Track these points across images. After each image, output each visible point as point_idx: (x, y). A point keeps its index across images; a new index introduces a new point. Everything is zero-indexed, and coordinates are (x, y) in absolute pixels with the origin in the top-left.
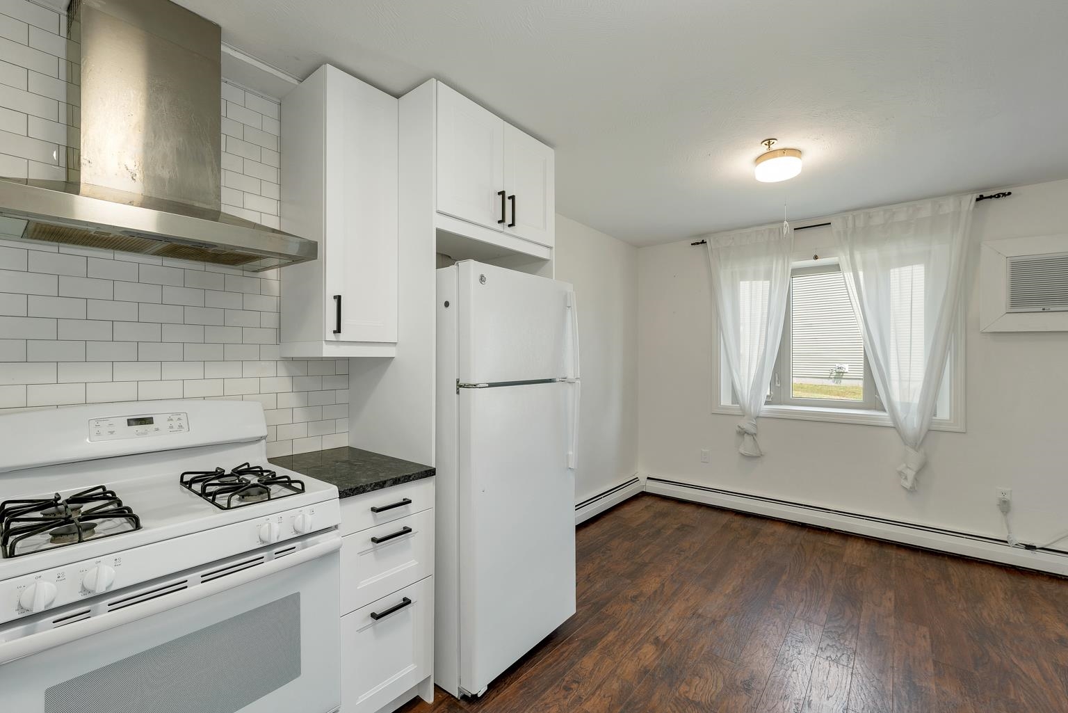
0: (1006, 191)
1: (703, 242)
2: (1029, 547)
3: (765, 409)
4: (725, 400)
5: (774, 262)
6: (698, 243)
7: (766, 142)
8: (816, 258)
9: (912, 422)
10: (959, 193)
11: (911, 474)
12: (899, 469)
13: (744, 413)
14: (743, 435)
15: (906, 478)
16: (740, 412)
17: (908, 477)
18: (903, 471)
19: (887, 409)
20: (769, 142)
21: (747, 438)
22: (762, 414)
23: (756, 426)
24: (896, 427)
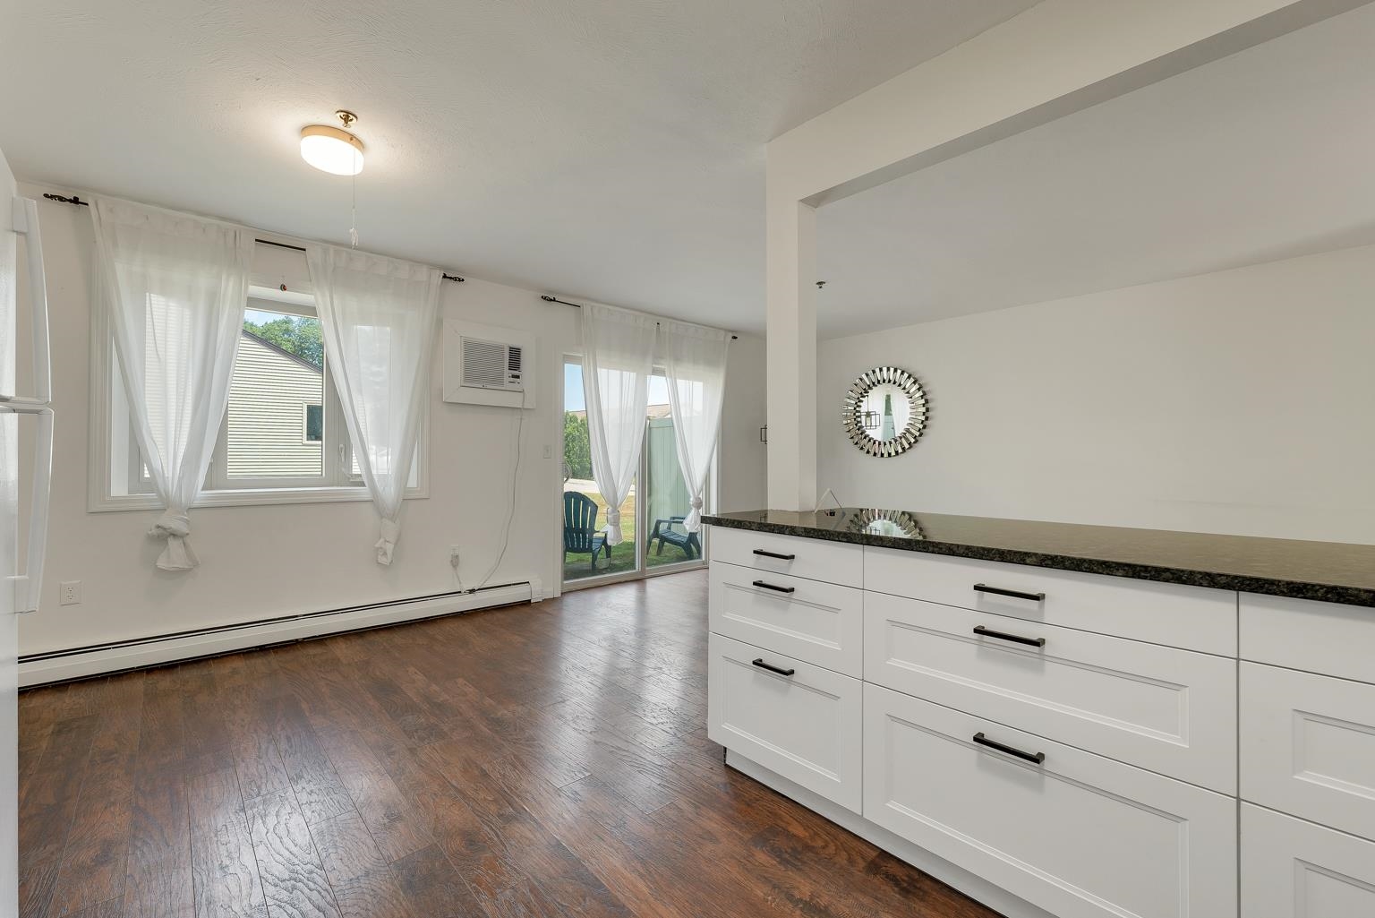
0: (462, 277)
1: (76, 201)
2: (472, 591)
3: (200, 495)
4: (119, 487)
5: (224, 277)
6: (61, 199)
7: (342, 114)
8: (283, 288)
9: (389, 493)
10: (433, 266)
11: (389, 548)
12: (377, 546)
13: (166, 505)
14: (167, 538)
15: (385, 554)
16: (158, 505)
17: (388, 552)
18: (383, 546)
19: (366, 484)
20: (347, 117)
21: (172, 542)
22: (197, 503)
23: (187, 522)
24: (375, 502)
